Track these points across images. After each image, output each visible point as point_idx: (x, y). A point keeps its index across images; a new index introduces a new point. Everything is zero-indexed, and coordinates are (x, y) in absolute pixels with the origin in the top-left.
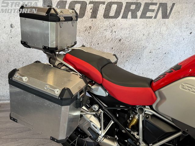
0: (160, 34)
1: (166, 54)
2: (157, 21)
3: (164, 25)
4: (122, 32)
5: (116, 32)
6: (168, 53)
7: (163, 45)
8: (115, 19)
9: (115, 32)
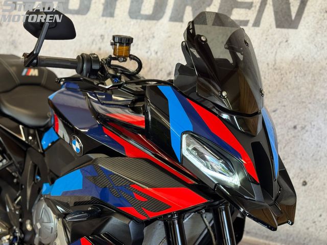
0: (276, 69)
1: (296, 131)
2: (262, 34)
3: (284, 44)
4: (173, 55)
5: (159, 54)
6: (303, 128)
7: (285, 103)
8: (155, 22)
9: (157, 53)
